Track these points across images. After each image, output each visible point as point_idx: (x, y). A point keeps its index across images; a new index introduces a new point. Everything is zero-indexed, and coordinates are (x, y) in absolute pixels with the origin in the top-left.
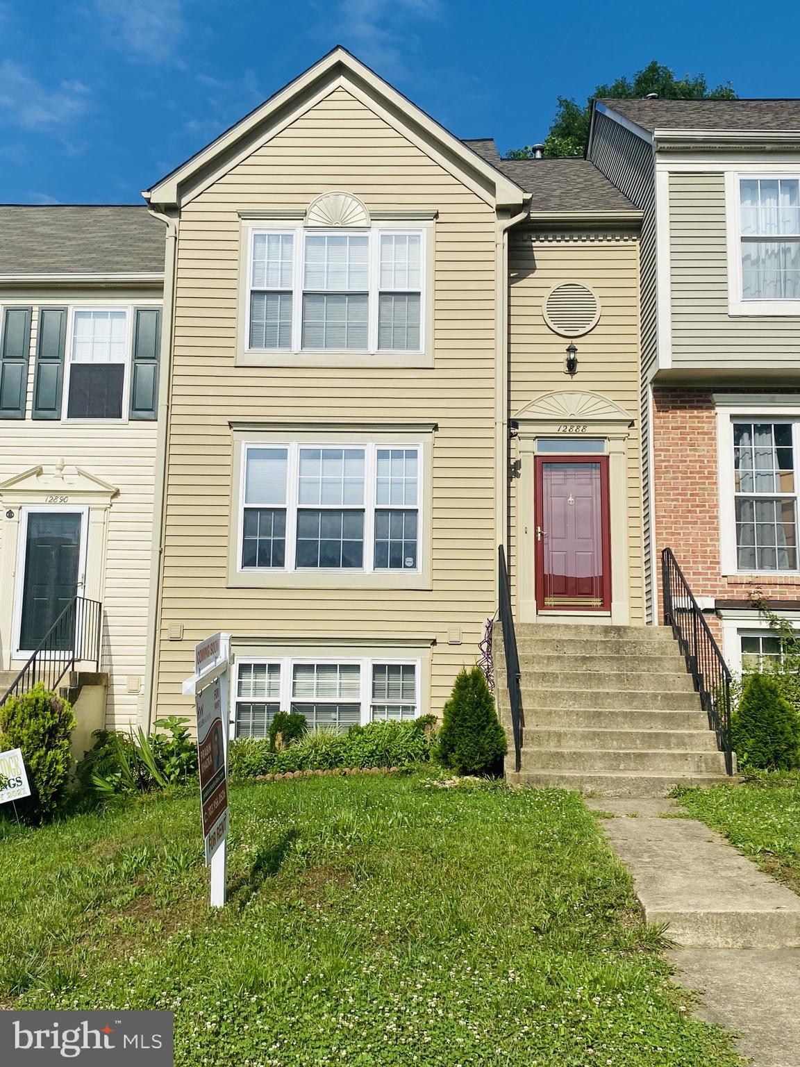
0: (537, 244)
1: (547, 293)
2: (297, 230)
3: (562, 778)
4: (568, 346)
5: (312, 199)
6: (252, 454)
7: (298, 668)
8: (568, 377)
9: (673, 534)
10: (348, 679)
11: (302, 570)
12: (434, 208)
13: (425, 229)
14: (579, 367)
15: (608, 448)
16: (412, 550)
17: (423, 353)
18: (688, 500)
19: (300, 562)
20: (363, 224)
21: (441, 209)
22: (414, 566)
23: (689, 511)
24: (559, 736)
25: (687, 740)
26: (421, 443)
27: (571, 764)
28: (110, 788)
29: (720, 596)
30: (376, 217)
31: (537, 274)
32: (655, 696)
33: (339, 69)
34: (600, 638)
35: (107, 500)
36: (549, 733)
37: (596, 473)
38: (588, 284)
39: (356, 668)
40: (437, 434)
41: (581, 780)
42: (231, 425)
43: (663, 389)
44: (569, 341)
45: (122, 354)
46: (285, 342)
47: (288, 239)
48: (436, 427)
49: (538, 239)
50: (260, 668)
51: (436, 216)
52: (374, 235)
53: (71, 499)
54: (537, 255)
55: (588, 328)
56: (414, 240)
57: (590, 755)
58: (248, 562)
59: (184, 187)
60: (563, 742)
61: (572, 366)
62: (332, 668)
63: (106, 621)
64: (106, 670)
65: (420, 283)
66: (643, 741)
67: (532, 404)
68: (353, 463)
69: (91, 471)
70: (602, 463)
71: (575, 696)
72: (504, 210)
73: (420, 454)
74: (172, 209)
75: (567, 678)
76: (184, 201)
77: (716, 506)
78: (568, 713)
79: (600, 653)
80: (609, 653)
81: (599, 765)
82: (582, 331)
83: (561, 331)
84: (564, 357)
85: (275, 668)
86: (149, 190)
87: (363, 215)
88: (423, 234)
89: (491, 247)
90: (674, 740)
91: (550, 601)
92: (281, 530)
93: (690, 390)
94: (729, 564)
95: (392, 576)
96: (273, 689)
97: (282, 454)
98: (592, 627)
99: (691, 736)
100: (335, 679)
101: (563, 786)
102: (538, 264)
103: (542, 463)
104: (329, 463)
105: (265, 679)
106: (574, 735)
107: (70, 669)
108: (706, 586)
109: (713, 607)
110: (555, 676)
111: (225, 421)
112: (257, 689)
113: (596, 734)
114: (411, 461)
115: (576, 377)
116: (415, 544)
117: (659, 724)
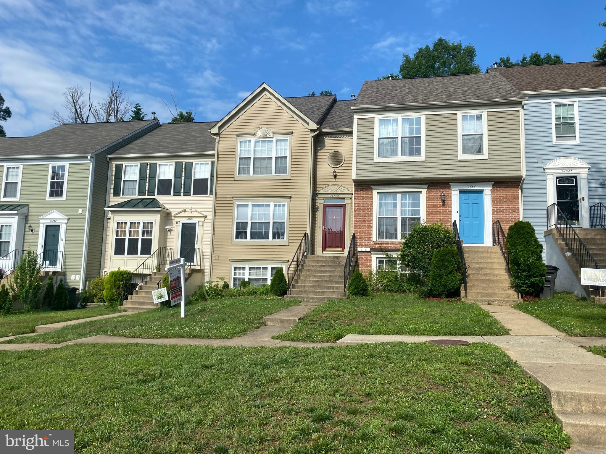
0: (326, 139)
1: (328, 154)
2: (253, 140)
3: (299, 297)
4: (333, 171)
5: (257, 129)
6: (239, 206)
7: (251, 268)
8: (334, 180)
9: (359, 229)
10: (265, 271)
11: (252, 240)
12: (292, 131)
13: (289, 138)
14: (338, 177)
15: (346, 202)
16: (283, 234)
17: (287, 175)
18: (363, 218)
19: (252, 237)
20: (272, 136)
21: (294, 131)
22: (284, 239)
23: (364, 222)
24: (304, 286)
25: (338, 288)
26: (286, 202)
27: (304, 294)
28: (194, 300)
29: (372, 247)
30: (275, 134)
31: (326, 148)
32: (336, 276)
33: (264, 89)
34: (332, 260)
35: (203, 219)
36: (302, 286)
37: (342, 209)
38: (341, 151)
39: (266, 268)
40: (291, 199)
41: (304, 298)
42: (233, 197)
43: (357, 185)
44: (334, 169)
45: (208, 176)
46: (249, 173)
47: (250, 141)
48: (291, 197)
49: (326, 138)
50: (240, 268)
51: (292, 133)
52: (274, 140)
53: (193, 219)
54: (326, 142)
55: (341, 165)
56: (286, 140)
57: (309, 291)
58: (237, 237)
59: (220, 128)
60: (305, 288)
61: (335, 177)
62: (260, 268)
63: (203, 254)
64: (203, 268)
65: (287, 154)
66: (327, 288)
67: (323, 189)
68: (267, 208)
69: (199, 210)
70: (344, 206)
71: (314, 276)
72: (312, 131)
73: (286, 205)
74: (217, 134)
75: (315, 271)
76: (221, 131)
77: (372, 220)
78: (309, 280)
79: (330, 264)
80: (332, 264)
81: (312, 294)
82: (339, 166)
83: (332, 166)
84: (332, 174)
85: (244, 268)
86: (210, 129)
87: (271, 134)
88: (289, 139)
89: (308, 142)
90: (335, 288)
91: (327, 249)
92: (246, 228)
93: (365, 185)
94: (375, 237)
95: (278, 241)
96: (244, 274)
97: (247, 206)
98: (330, 257)
99: (340, 287)
100: (261, 271)
101: (299, 299)
102: (326, 145)
103: (325, 206)
104: (261, 208)
105: (242, 271)
106: (308, 286)
107: (189, 267)
108: (368, 244)
109: (369, 250)
110: (312, 270)
111: (231, 196)
112: (239, 274)
113: (314, 286)
114: (284, 207)
115: (337, 180)
116: (284, 232)
117: (334, 284)
